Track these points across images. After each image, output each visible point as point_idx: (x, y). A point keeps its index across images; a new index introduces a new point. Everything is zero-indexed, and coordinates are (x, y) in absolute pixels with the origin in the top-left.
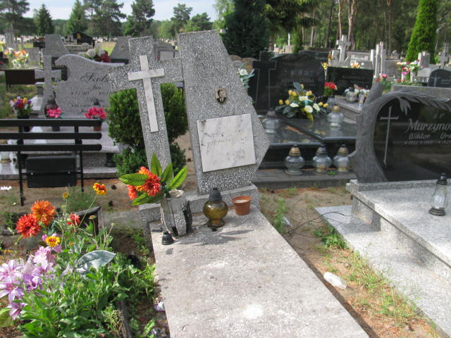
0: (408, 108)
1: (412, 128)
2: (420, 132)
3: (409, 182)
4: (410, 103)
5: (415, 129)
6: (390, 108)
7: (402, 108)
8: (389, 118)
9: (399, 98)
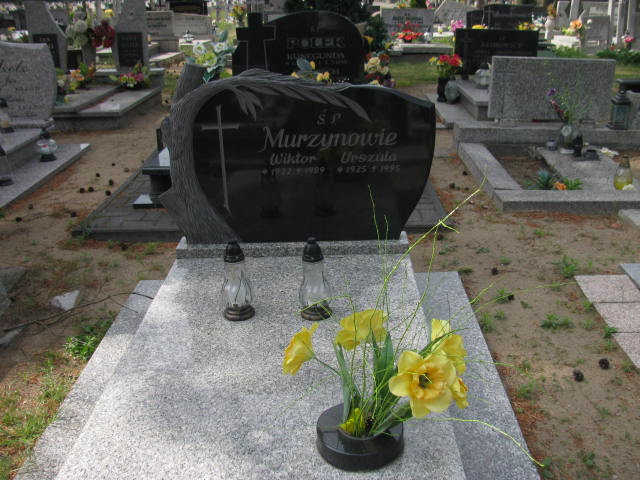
0: (256, 107)
1: (273, 144)
2: (294, 151)
3: (279, 245)
4: (259, 95)
5: (280, 146)
6: (219, 109)
7: (244, 108)
8: (220, 127)
9: (233, 88)
